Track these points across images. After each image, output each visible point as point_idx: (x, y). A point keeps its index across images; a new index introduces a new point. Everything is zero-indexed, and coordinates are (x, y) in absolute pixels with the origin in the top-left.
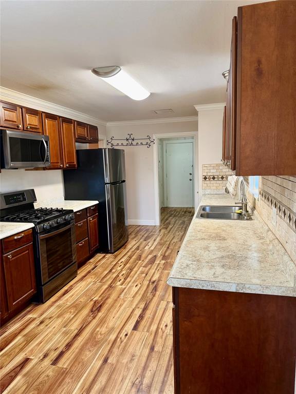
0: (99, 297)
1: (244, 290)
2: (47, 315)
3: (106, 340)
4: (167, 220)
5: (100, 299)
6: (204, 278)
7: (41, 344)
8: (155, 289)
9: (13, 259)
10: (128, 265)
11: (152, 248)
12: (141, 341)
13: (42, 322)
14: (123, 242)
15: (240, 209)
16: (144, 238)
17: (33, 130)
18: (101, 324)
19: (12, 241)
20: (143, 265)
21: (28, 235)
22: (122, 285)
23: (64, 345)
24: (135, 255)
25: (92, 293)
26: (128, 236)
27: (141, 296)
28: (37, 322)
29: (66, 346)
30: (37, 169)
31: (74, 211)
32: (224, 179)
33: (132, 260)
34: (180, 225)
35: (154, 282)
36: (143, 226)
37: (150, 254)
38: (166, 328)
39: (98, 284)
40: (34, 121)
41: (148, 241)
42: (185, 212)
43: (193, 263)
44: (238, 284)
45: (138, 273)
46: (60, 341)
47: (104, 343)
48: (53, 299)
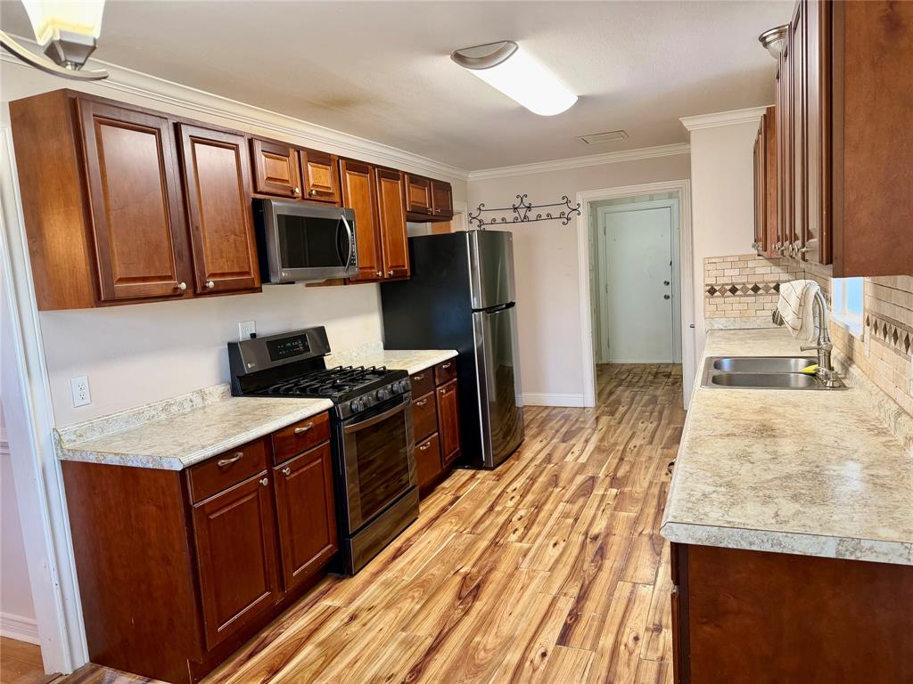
0: (473, 567)
1: (858, 554)
2: (363, 603)
3: (500, 664)
4: (611, 393)
5: (475, 570)
6: (752, 523)
7: (358, 665)
8: (601, 553)
9: (292, 476)
10: (530, 498)
11: (583, 459)
12: (580, 670)
13: (353, 618)
14: (512, 445)
15: (810, 363)
16: (559, 435)
17: (323, 199)
18: (483, 628)
19: (290, 437)
20: (567, 497)
21: (321, 424)
22: (521, 540)
23: (406, 671)
24: (545, 473)
25: (456, 556)
26: (523, 431)
27: (568, 568)
28: (343, 616)
29: (412, 671)
30: (330, 282)
31: (410, 373)
32: (761, 292)
33: (537, 486)
34: (645, 405)
35: (595, 538)
36: (555, 408)
37: (578, 472)
38: (636, 644)
39: (467, 538)
40: (323, 178)
41: (572, 442)
42: (656, 375)
43: (718, 489)
44: (842, 540)
45: (556, 515)
46: (396, 662)
47: (494, 670)
48: (372, 567)
